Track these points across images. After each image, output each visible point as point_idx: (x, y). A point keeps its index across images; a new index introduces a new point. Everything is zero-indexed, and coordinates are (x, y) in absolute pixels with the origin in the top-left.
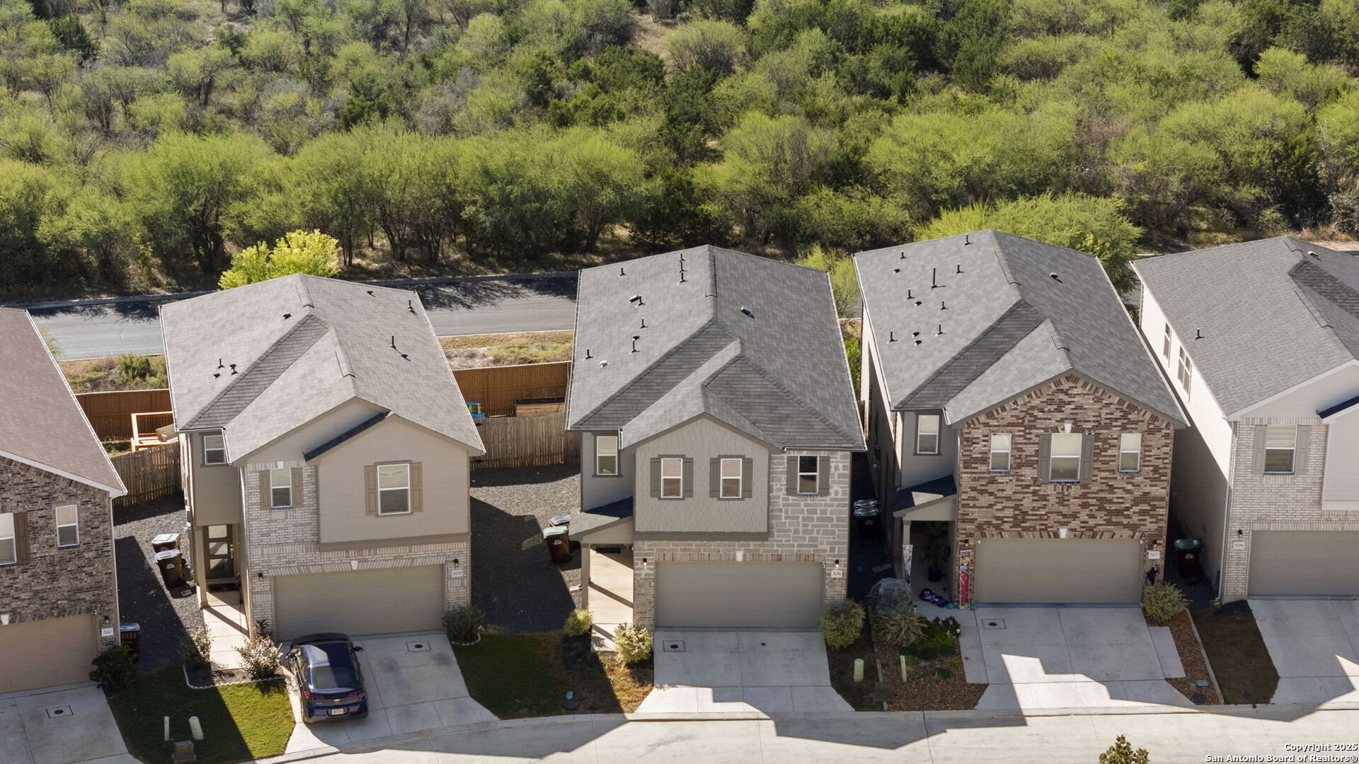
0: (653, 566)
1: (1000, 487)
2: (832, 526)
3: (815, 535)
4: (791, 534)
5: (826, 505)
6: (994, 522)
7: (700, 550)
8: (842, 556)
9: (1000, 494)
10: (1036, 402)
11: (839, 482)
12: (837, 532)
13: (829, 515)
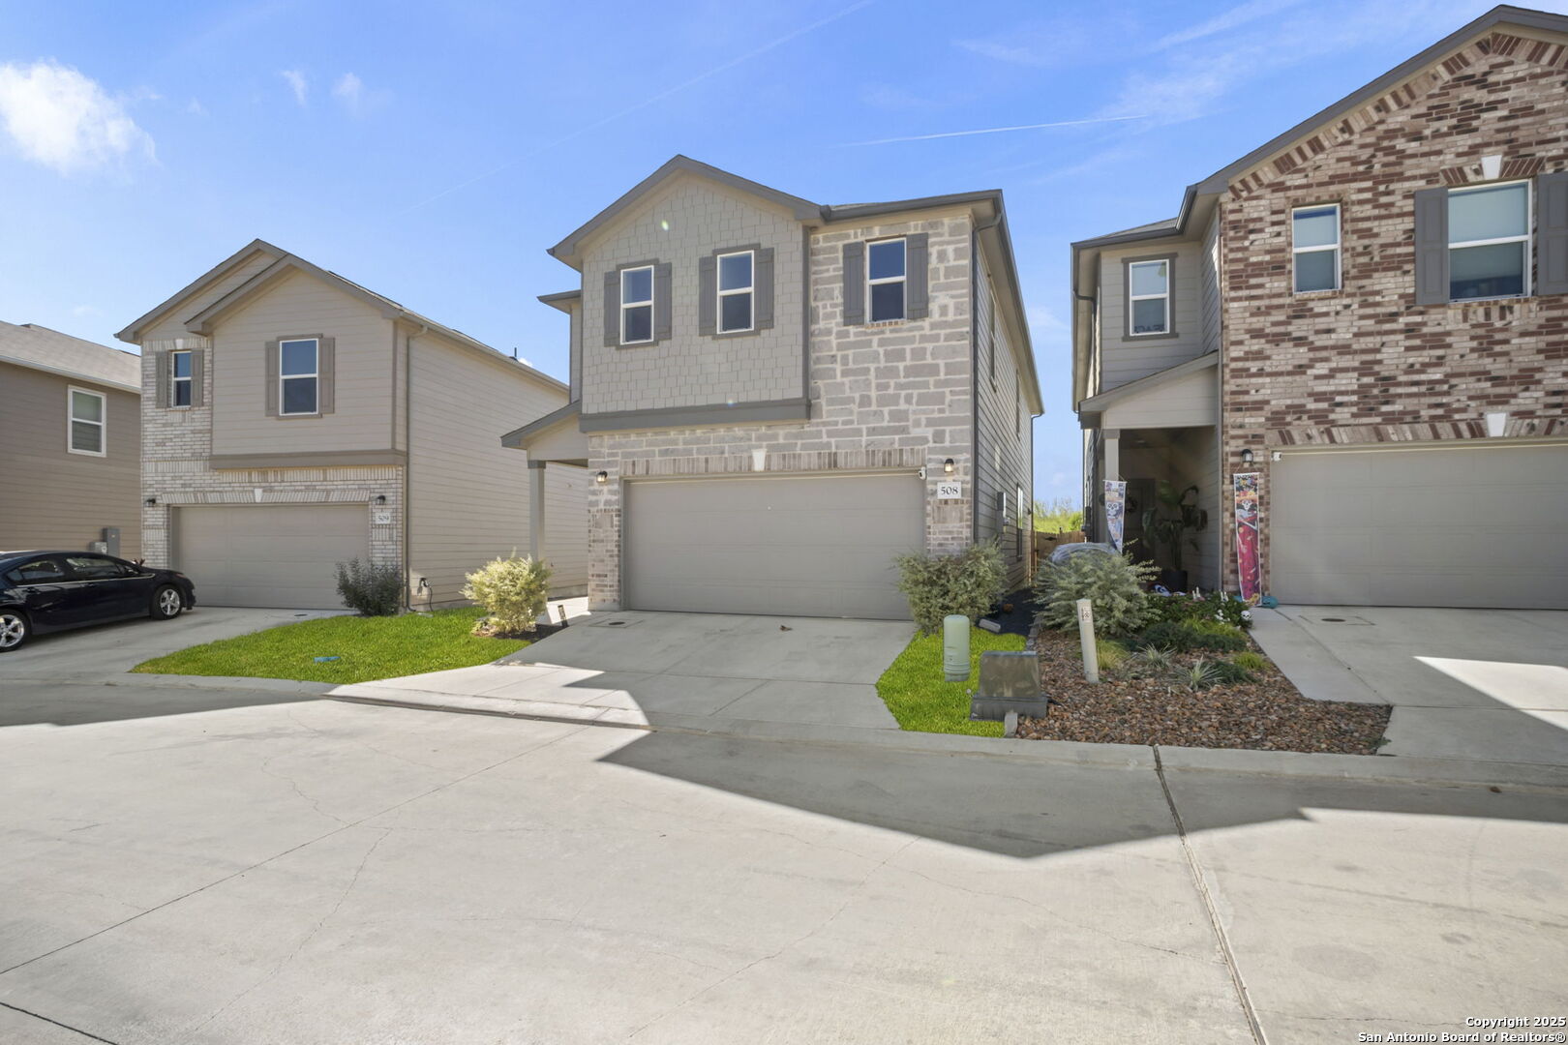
0: (616, 487)
1: (1322, 323)
2: (938, 384)
3: (903, 406)
4: (855, 407)
5: (924, 339)
6: (1311, 406)
7: (689, 452)
8: (959, 450)
9: (1321, 341)
10: (1398, 118)
11: (947, 287)
12: (948, 398)
13: (929, 360)
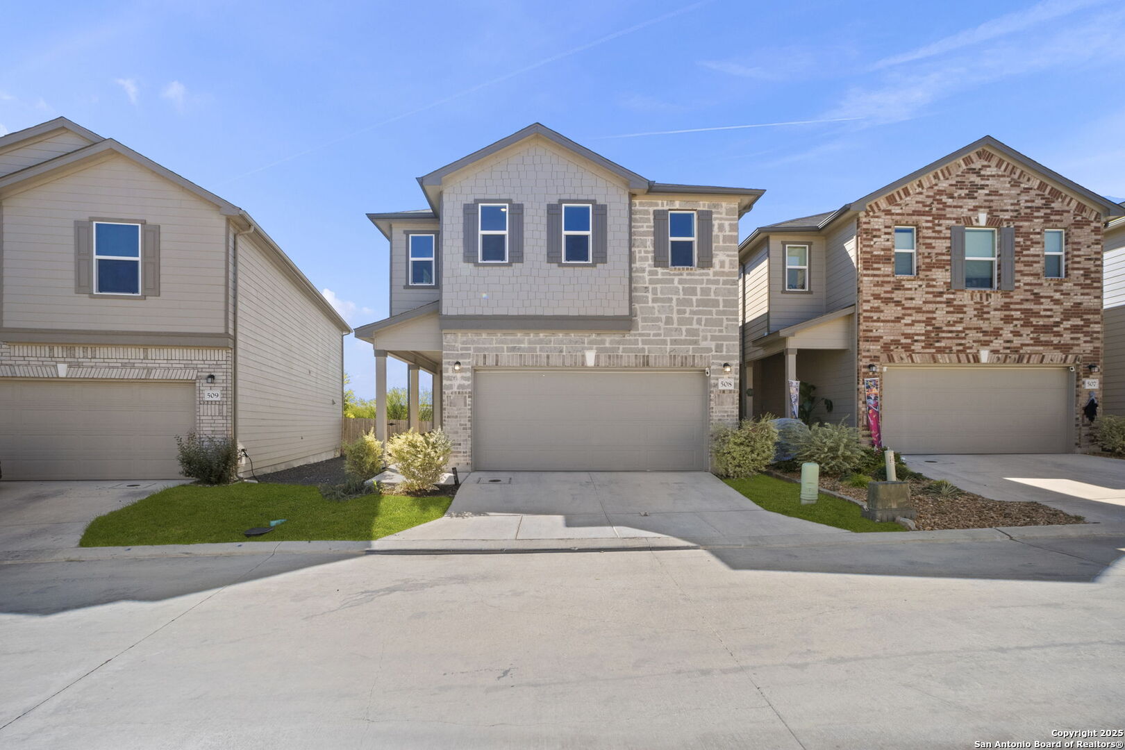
0: (469, 374)
1: (909, 294)
2: (718, 313)
3: (695, 326)
4: (662, 325)
5: (709, 281)
6: (903, 341)
7: (534, 350)
8: (732, 358)
9: (908, 304)
10: (943, 185)
11: (724, 249)
12: (725, 323)
13: (713, 297)
